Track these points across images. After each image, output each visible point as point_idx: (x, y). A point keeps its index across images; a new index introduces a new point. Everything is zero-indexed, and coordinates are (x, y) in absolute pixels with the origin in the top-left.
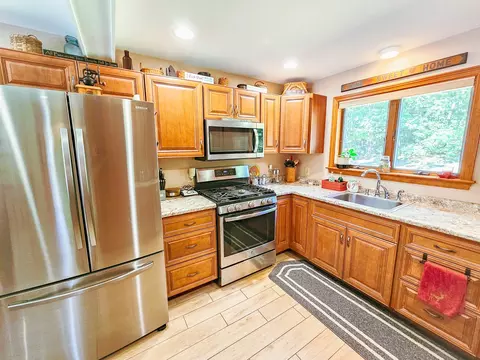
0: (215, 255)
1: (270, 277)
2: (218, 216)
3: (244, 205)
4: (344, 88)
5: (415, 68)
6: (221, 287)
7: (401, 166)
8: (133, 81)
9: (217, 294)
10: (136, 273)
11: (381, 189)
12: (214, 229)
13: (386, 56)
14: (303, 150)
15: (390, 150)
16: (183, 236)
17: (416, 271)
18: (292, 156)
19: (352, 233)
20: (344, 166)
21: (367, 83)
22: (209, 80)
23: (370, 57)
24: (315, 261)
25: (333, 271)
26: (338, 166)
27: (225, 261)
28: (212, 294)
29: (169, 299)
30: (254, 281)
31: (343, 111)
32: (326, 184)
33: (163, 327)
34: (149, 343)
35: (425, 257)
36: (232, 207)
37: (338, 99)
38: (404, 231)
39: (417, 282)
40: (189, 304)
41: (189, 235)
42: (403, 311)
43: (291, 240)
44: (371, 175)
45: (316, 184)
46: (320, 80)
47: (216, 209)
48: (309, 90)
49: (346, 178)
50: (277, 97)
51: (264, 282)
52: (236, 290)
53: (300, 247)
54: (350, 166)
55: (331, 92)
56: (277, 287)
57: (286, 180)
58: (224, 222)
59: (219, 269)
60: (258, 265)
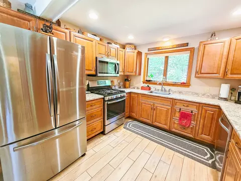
0: (102, 120)
1: (124, 128)
2: (104, 101)
3: (114, 97)
4: (149, 50)
5: (173, 46)
6: (105, 134)
7: (169, 80)
8: (64, 34)
9: (104, 138)
10: (77, 127)
11: (163, 89)
12: (102, 107)
13: (165, 40)
14: (134, 74)
15: (165, 74)
16: (90, 111)
17: (178, 115)
18: (128, 76)
19: (156, 105)
20: (149, 81)
21: (158, 49)
22: (98, 39)
23: (159, 39)
24: (141, 119)
25: (148, 121)
26: (147, 81)
27: (107, 122)
28: (101, 138)
29: (87, 140)
30: (118, 130)
31: (148, 59)
32: (143, 88)
33: (84, 155)
34: (79, 162)
35: (180, 110)
36: (110, 97)
37: (147, 54)
38: (174, 101)
39: (178, 118)
40: (92, 144)
41: (93, 110)
42: (174, 130)
43: (130, 112)
44: (160, 84)
45: (138, 88)
46: (139, 45)
47: (104, 98)
48: (135, 49)
49: (150, 85)
50: (124, 50)
51: (122, 130)
52: (111, 135)
53: (134, 115)
54: (151, 81)
55: (144, 51)
56: (128, 131)
57: (125, 87)
58: (107, 104)
59: (104, 126)
60: (117, 124)
